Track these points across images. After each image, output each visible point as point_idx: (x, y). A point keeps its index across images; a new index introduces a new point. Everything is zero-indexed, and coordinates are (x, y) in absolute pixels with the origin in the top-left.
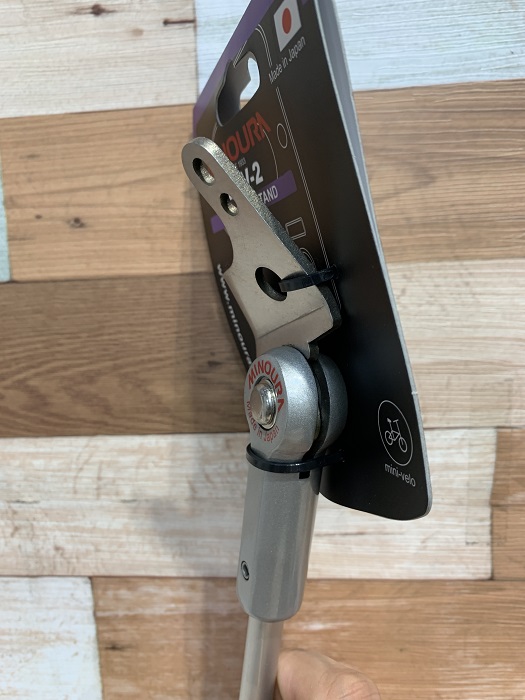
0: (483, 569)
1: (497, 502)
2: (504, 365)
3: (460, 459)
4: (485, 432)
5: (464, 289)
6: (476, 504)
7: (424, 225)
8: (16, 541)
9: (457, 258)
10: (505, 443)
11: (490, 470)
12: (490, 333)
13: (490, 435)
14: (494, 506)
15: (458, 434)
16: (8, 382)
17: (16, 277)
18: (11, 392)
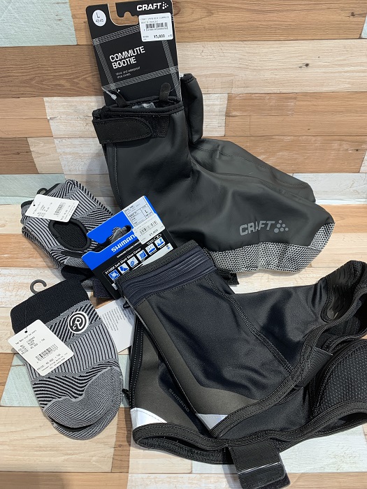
0: (223, 134)
1: (228, 115)
2: (231, 75)
3: (217, 103)
4: (225, 95)
5: (220, 51)
6: (222, 115)
7: (209, 29)
8: (87, 127)
9: (219, 41)
10: (230, 98)
11: (226, 106)
12: (227, 65)
13: (227, 95)
14: (226, 116)
15: (217, 95)
16: (80, 79)
17: (79, 43)
18: (81, 82)
